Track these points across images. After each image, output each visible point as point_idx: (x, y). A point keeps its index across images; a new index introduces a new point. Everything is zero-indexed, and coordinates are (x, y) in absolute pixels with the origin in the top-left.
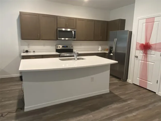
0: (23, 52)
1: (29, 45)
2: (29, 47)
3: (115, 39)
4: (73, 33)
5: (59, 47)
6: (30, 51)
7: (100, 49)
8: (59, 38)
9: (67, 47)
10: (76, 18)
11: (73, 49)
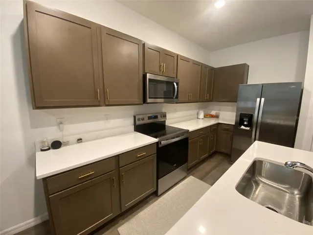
0: (42, 150)
1: (61, 123)
2: (61, 130)
3: (258, 100)
4: (176, 86)
5: (143, 119)
6: (68, 142)
7: (202, 115)
8: (149, 98)
9: (156, 117)
10: (177, 56)
11: (165, 121)
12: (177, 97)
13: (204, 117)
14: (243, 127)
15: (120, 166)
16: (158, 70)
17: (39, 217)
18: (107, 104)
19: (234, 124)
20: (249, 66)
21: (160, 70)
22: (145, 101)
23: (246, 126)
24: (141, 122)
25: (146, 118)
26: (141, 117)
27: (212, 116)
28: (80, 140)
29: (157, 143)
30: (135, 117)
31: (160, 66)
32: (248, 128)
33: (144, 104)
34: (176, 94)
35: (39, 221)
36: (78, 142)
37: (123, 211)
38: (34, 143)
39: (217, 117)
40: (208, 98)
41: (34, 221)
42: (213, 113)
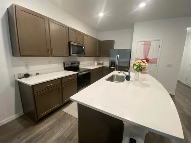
0: (19, 78)
1: (27, 65)
2: (28, 69)
3: (117, 55)
4: (84, 49)
5: (68, 64)
6: (32, 74)
7: (96, 64)
8: (72, 53)
9: (75, 63)
10: (84, 34)
11: (79, 66)
12: (85, 54)
13: (97, 64)
14: (112, 67)
15: (62, 83)
16: (75, 40)
17: (18, 114)
18: (53, 55)
19: (109, 66)
20: (114, 41)
21: (76, 41)
22: (70, 55)
23: (113, 67)
24: (68, 66)
25: (70, 64)
26: (67, 63)
27: (100, 64)
28: (37, 74)
29: (77, 74)
30: (64, 63)
31: (76, 38)
32: (114, 68)
33: (70, 57)
34: (84, 52)
35: (18, 116)
36: (37, 75)
37: (64, 103)
38: (14, 75)
39: (102, 64)
40: (98, 55)
41: (15, 116)
42: (101, 62)
